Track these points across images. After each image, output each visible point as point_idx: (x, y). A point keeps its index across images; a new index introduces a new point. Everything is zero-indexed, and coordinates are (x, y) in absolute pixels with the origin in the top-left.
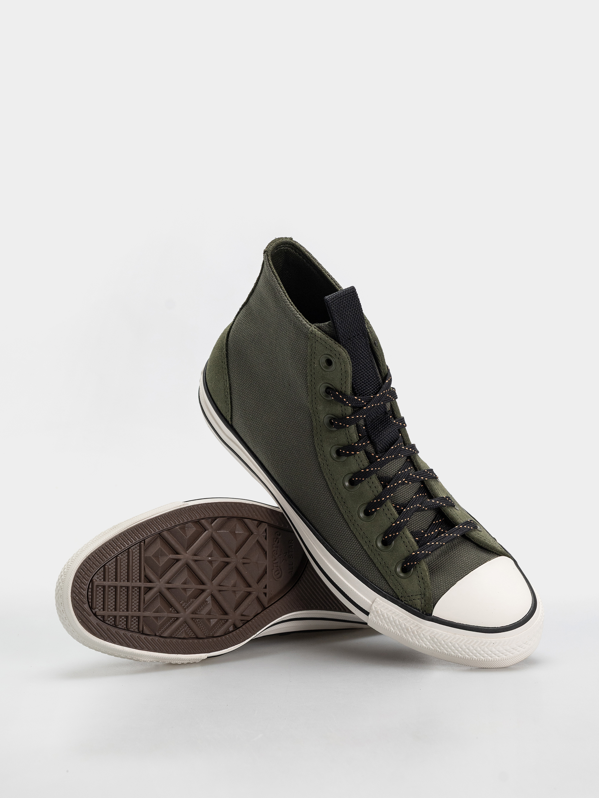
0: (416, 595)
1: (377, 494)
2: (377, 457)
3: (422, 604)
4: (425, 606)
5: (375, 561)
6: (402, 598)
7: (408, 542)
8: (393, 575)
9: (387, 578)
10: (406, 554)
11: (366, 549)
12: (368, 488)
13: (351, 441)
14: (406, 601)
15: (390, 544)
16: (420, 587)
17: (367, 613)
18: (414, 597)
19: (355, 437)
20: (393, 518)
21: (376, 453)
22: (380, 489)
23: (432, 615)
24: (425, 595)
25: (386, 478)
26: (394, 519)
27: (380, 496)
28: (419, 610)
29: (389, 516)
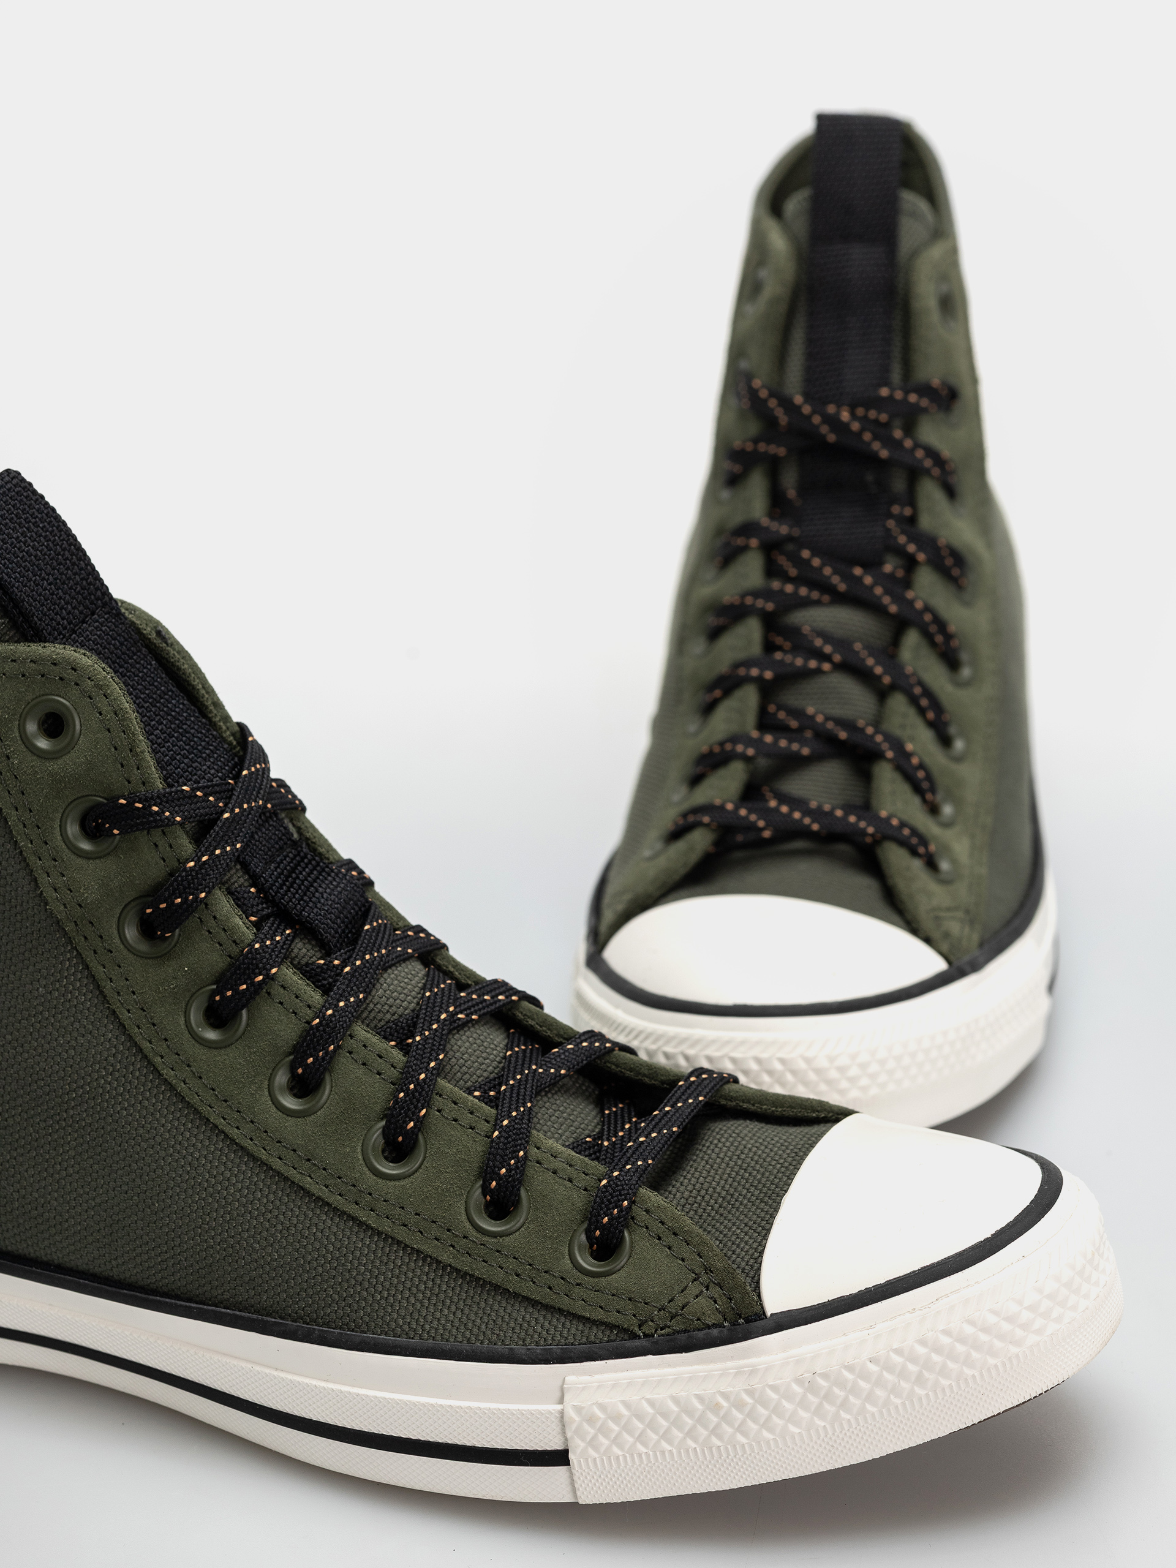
0: (682, 1291)
1: (394, 1074)
2: (336, 962)
3: (715, 1302)
4: (731, 1299)
5: (498, 1277)
6: (645, 1328)
7: (568, 1166)
8: (578, 1284)
9: (565, 1303)
10: (580, 1200)
11: (451, 1261)
12: (360, 1071)
13: (236, 944)
14: (662, 1329)
15: (517, 1203)
16: (683, 1260)
17: (559, 1458)
18: (680, 1300)
19: (242, 925)
20: (483, 1122)
21: (327, 954)
22: (398, 1056)
23: (768, 1314)
24: (708, 1270)
25: (397, 1025)
26: (488, 1122)
27: (408, 1074)
28: (721, 1326)
29: (467, 1119)
